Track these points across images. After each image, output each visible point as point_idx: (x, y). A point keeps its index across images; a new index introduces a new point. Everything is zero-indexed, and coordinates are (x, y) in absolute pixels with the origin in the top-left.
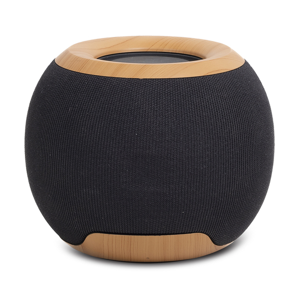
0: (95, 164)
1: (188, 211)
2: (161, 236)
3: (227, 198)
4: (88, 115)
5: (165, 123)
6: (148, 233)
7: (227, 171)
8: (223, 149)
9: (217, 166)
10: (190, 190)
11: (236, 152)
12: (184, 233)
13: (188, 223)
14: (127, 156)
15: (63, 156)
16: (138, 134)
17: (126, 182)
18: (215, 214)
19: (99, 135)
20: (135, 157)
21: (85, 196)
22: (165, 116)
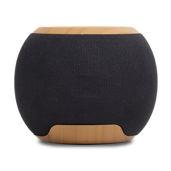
0: (56, 83)
1: (109, 110)
2: (94, 125)
3: (132, 104)
4: (52, 55)
5: (96, 58)
6: (86, 124)
7: (132, 88)
8: (129, 75)
9: (126, 84)
10: (111, 97)
11: (137, 77)
12: (107, 124)
13: (109, 118)
14: (74, 77)
15: (37, 80)
16: (81, 64)
17: (74, 92)
18: (125, 113)
19: (58, 65)
20: (79, 77)
21: (50, 102)
22: (96, 54)
